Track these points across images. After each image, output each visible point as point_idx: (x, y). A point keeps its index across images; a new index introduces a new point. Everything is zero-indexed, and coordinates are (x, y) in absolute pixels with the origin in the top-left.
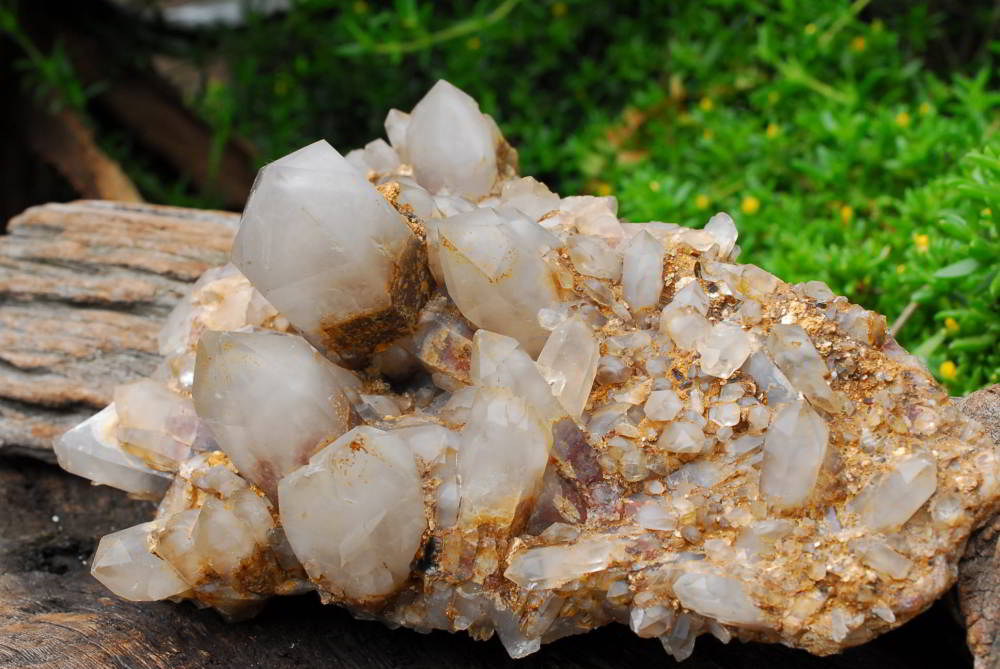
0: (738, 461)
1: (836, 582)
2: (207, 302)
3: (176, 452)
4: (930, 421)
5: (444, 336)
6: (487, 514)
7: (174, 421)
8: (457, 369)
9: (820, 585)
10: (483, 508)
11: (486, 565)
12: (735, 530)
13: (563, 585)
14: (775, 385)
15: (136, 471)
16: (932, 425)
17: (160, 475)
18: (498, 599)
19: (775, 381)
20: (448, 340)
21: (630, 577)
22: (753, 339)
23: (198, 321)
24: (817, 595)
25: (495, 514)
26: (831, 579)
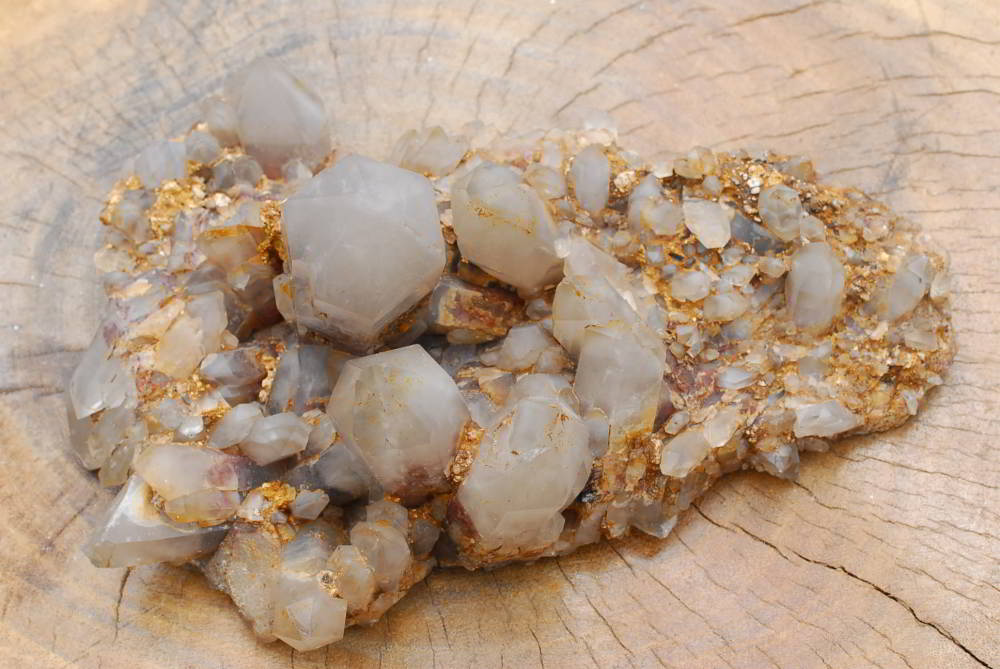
0: (762, 309)
1: (898, 371)
2: (138, 349)
3: (227, 501)
4: (882, 226)
5: (454, 296)
6: (634, 430)
7: (211, 473)
8: (470, 320)
9: (886, 379)
10: (629, 427)
11: (637, 472)
12: (794, 363)
13: (702, 462)
14: (759, 238)
15: (191, 537)
16: (885, 227)
17: (216, 530)
18: (646, 497)
19: (757, 235)
20: (458, 299)
21: (748, 432)
22: (726, 207)
23: (142, 370)
24: (883, 386)
25: (639, 427)
26: (893, 371)
